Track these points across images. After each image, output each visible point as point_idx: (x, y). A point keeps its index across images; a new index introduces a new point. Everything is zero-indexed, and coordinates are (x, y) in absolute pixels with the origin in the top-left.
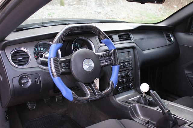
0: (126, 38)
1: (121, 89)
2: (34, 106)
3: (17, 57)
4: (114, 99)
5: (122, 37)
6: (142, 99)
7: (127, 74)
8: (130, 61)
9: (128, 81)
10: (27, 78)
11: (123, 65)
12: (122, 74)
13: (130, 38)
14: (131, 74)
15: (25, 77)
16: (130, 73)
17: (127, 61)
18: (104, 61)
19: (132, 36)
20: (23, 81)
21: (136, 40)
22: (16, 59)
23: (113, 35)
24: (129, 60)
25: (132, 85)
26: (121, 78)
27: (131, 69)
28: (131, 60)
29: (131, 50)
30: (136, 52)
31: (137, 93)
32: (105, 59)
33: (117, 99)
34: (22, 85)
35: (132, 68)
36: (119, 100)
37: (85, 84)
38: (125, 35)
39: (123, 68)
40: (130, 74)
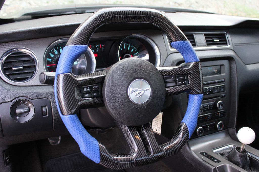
0: (218, 40)
1: (202, 131)
2: (59, 140)
3: (13, 64)
4: (187, 148)
5: (211, 38)
6: (238, 155)
7: (215, 104)
8: (222, 82)
9: (216, 117)
10: (27, 105)
11: (209, 88)
12: (205, 105)
13: (226, 40)
14: (222, 105)
15: (24, 103)
16: (220, 103)
17: (216, 81)
18: (174, 84)
19: (229, 37)
20: (18, 111)
21: (236, 44)
22: (11, 68)
23: (196, 34)
24: (220, 80)
25: (221, 125)
26: (204, 111)
27: (223, 97)
28: (223, 80)
29: (225, 62)
30: (234, 66)
31: (228, 138)
32: (175, 81)
33: (193, 148)
34: (17, 118)
35: (223, 95)
36: (196, 151)
37: (130, 127)
38: (217, 36)
39: (209, 94)
40: (219, 106)
